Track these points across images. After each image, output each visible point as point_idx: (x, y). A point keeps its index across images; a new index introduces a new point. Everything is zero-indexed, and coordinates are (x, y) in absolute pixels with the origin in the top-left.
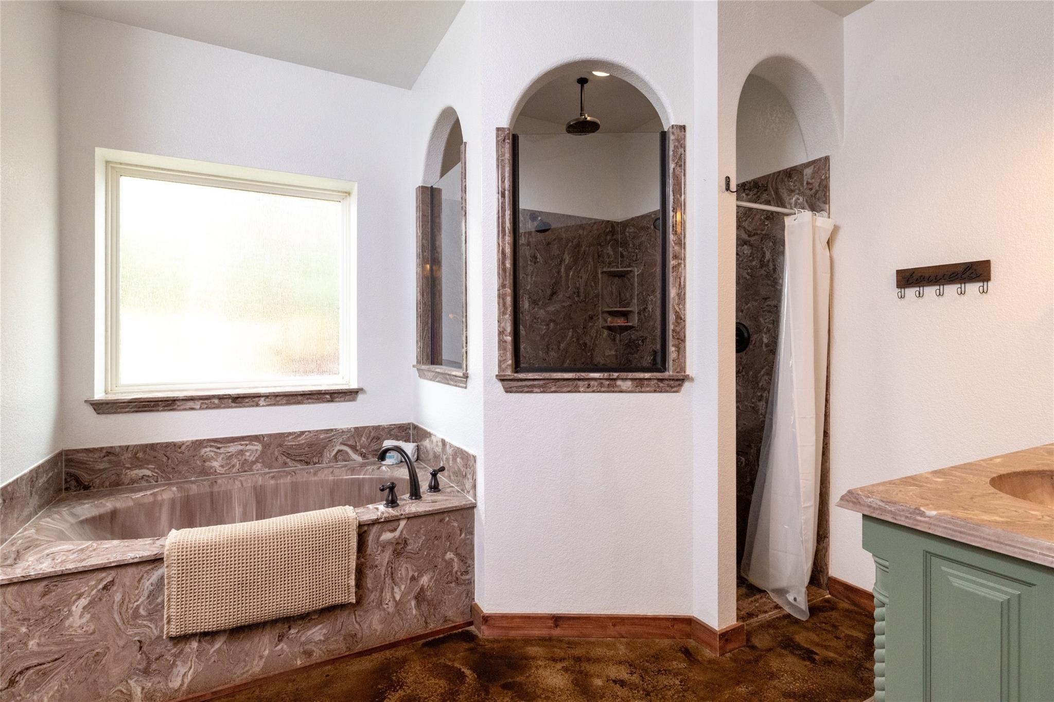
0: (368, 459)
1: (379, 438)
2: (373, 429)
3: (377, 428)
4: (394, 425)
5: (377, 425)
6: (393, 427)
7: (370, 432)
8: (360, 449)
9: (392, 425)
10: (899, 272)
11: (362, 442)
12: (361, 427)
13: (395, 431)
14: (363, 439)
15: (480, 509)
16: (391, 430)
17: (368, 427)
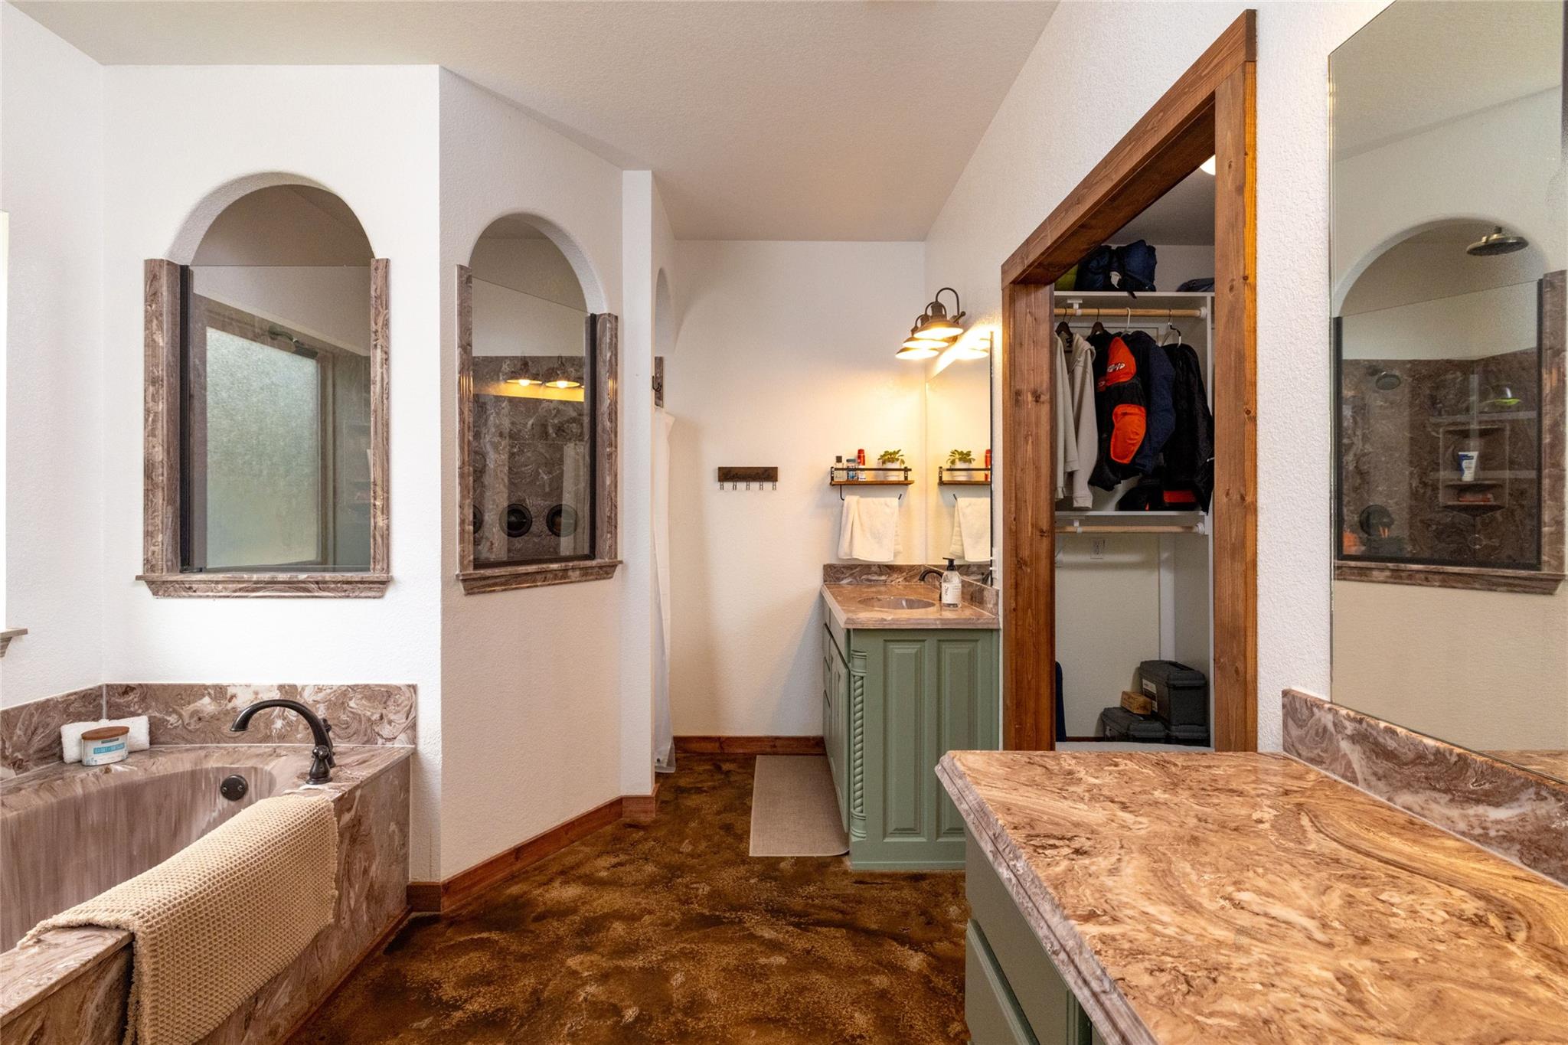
0: (27, 770)
1: (48, 725)
2: (37, 709)
3: (44, 707)
4: (75, 693)
5: (43, 699)
6: (72, 698)
7: (32, 715)
8: (13, 752)
9: (71, 694)
10: (720, 469)
11: (15, 738)
12: (13, 709)
13: (76, 705)
14: (18, 732)
15: (424, 752)
16: (68, 705)
17: (26, 706)
